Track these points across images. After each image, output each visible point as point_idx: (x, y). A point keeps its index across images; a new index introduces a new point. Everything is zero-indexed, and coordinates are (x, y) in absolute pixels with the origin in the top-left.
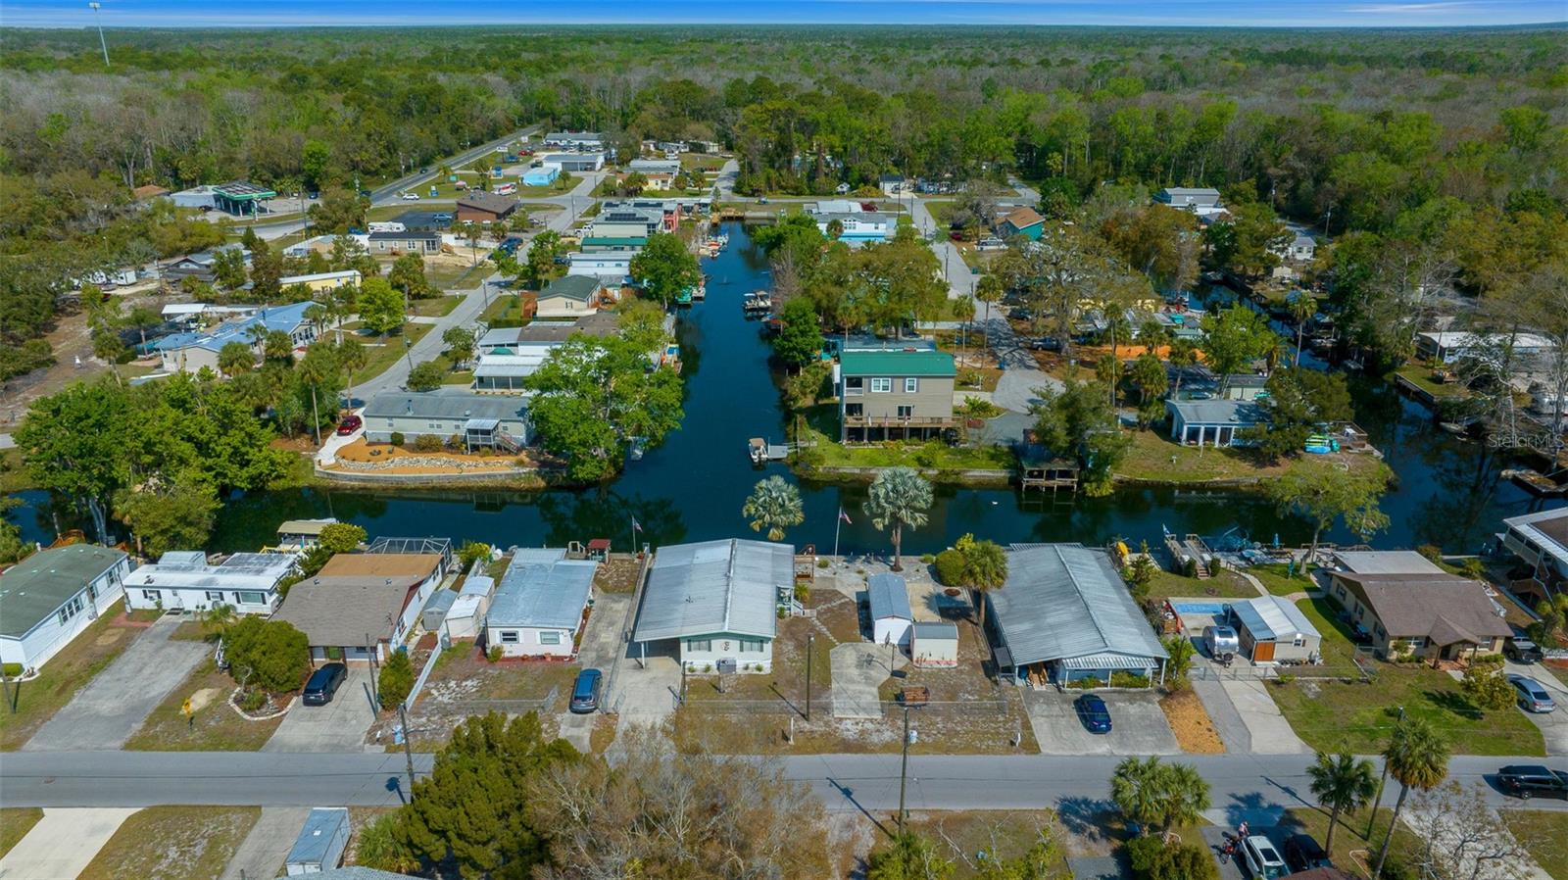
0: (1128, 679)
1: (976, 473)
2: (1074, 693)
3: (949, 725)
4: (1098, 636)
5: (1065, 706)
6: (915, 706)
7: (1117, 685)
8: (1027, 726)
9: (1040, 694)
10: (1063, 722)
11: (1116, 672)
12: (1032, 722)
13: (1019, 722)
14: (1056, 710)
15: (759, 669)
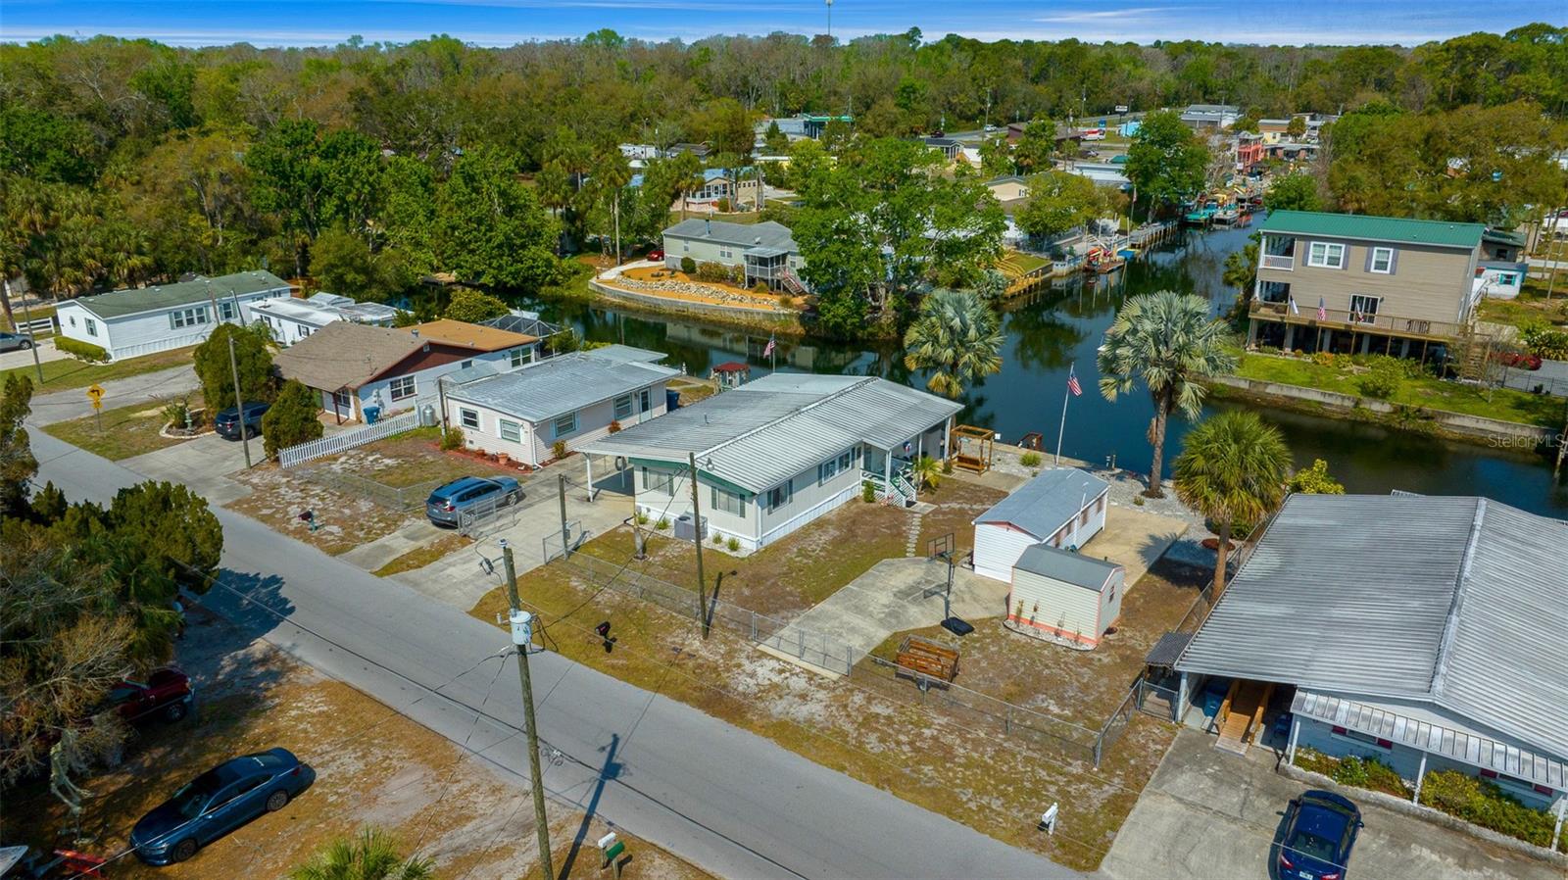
0: (1479, 801)
1: (1469, 422)
2: (1303, 779)
3: (949, 739)
4: (1423, 664)
5: (1263, 803)
6: (919, 683)
7: (1441, 804)
8: (1120, 808)
9: (1219, 757)
10: (1222, 830)
11: (1441, 765)
12: (1144, 802)
13: (1109, 790)
14: (1231, 799)
15: (734, 546)
